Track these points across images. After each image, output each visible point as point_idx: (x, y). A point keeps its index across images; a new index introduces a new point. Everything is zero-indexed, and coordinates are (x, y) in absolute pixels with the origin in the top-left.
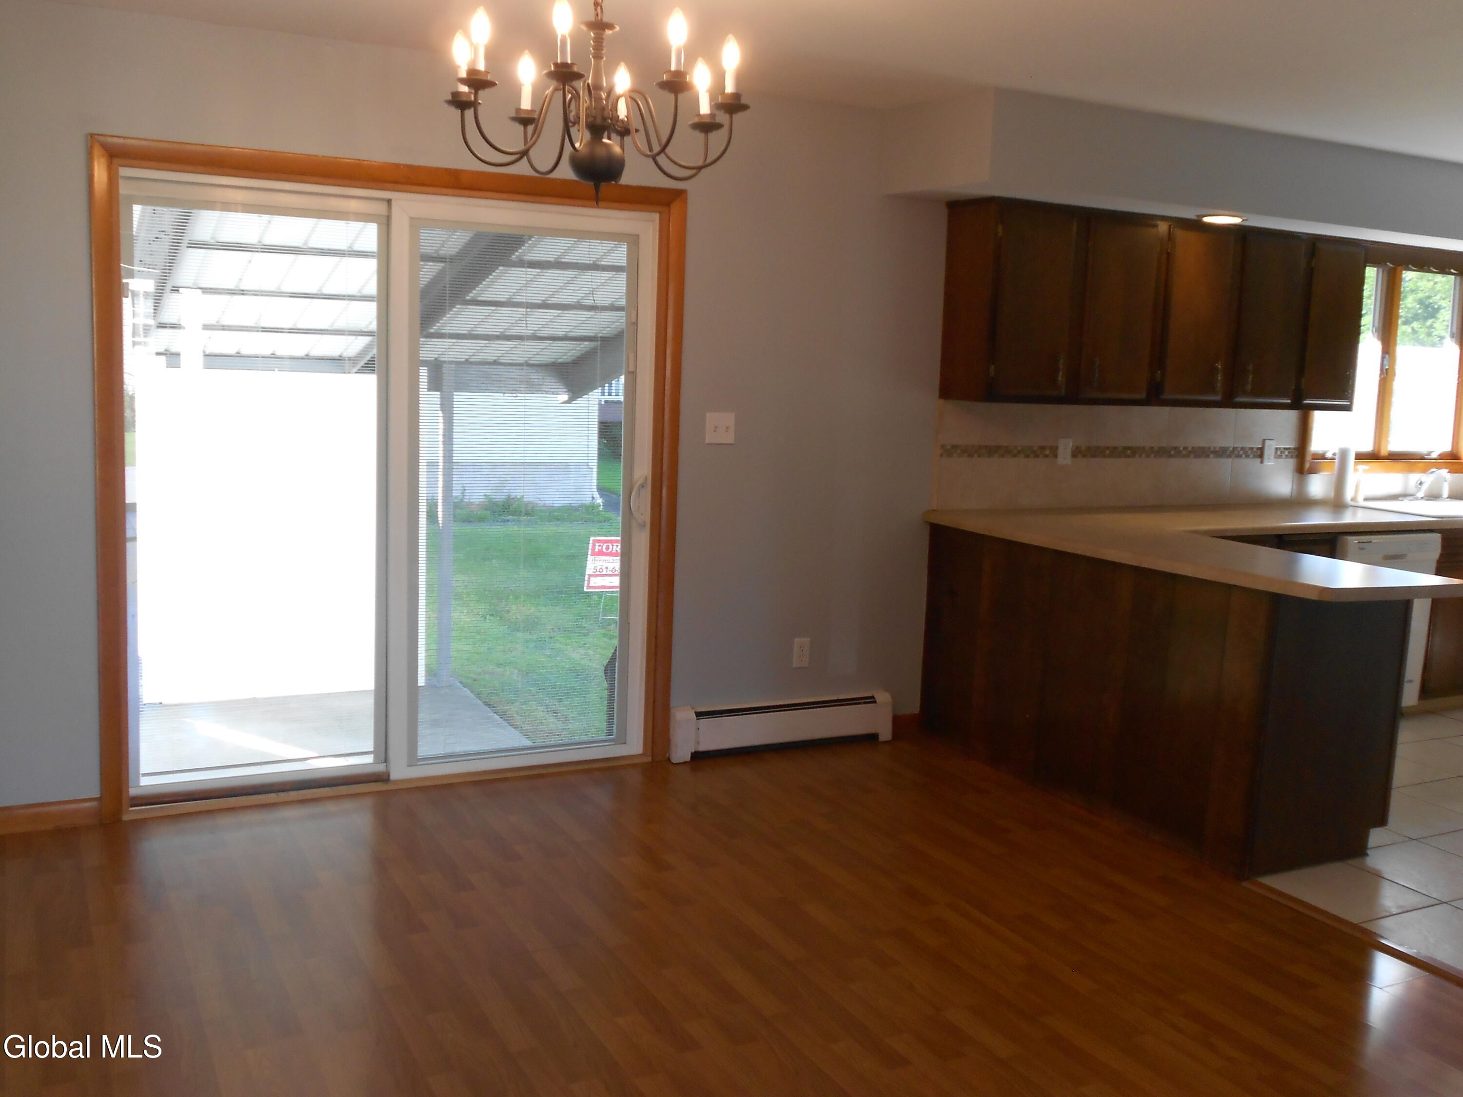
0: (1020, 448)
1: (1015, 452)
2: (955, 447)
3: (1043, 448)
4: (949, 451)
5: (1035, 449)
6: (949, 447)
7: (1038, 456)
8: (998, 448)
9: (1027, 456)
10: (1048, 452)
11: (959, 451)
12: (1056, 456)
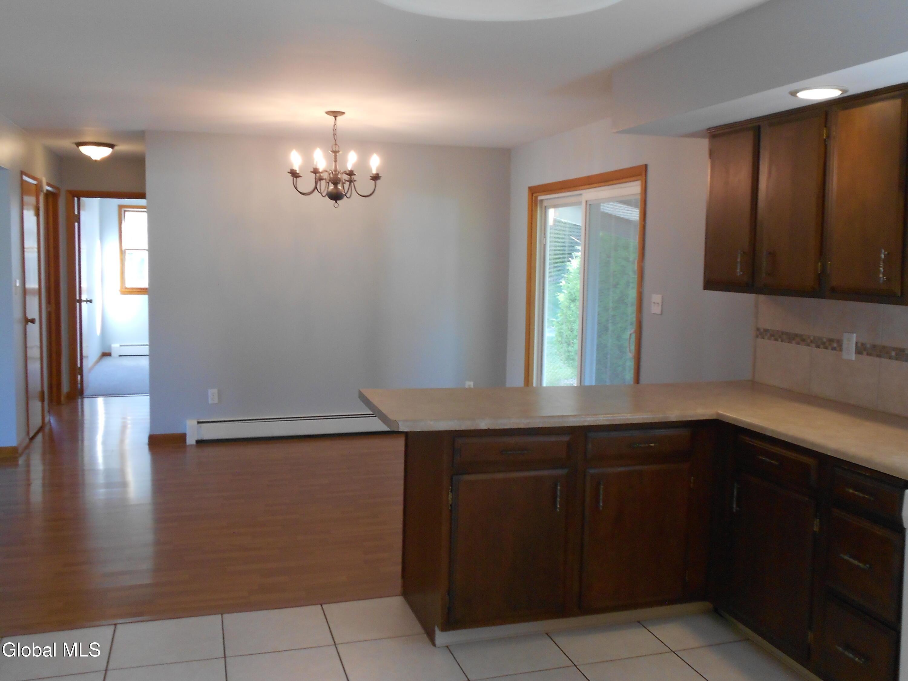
0: (812, 338)
1: (809, 341)
2: (766, 331)
3: (831, 341)
4: (761, 333)
5: (825, 340)
6: (762, 330)
7: (827, 348)
8: (797, 335)
9: (818, 347)
10: (835, 345)
11: (769, 335)
12: (841, 350)
